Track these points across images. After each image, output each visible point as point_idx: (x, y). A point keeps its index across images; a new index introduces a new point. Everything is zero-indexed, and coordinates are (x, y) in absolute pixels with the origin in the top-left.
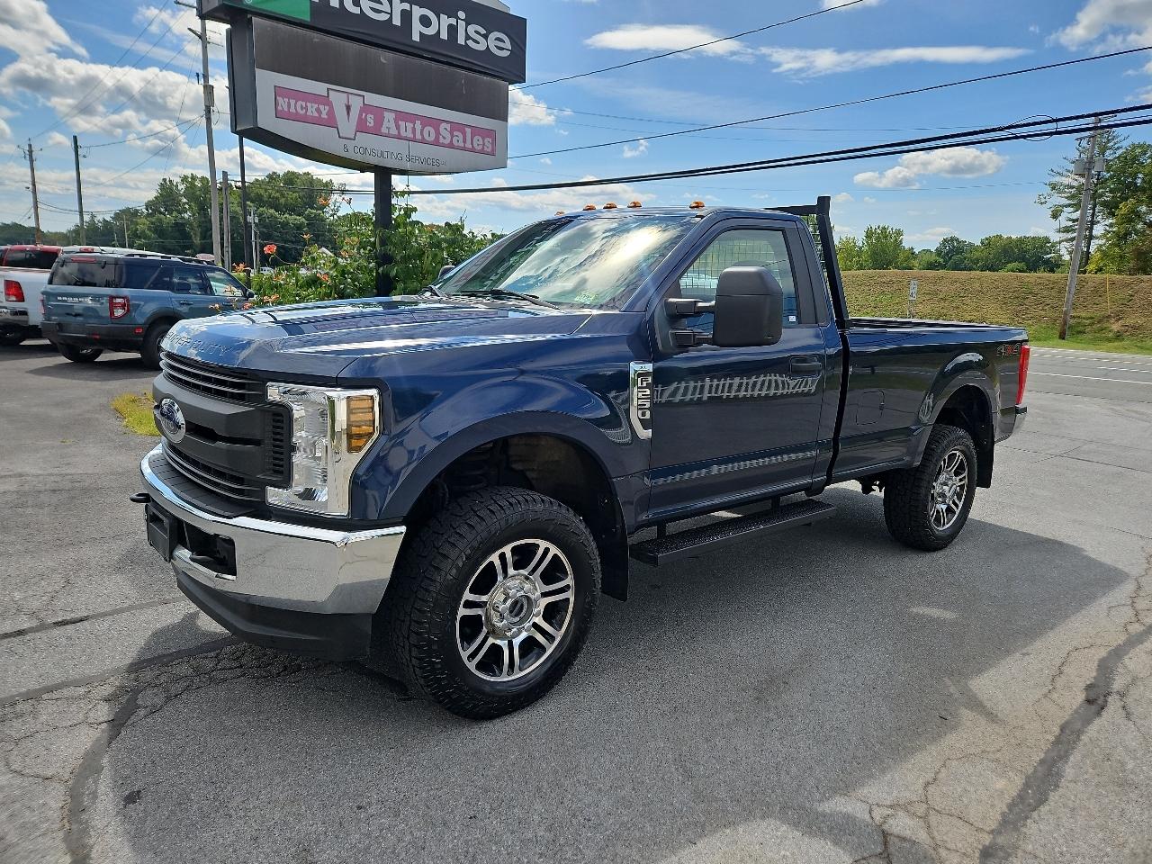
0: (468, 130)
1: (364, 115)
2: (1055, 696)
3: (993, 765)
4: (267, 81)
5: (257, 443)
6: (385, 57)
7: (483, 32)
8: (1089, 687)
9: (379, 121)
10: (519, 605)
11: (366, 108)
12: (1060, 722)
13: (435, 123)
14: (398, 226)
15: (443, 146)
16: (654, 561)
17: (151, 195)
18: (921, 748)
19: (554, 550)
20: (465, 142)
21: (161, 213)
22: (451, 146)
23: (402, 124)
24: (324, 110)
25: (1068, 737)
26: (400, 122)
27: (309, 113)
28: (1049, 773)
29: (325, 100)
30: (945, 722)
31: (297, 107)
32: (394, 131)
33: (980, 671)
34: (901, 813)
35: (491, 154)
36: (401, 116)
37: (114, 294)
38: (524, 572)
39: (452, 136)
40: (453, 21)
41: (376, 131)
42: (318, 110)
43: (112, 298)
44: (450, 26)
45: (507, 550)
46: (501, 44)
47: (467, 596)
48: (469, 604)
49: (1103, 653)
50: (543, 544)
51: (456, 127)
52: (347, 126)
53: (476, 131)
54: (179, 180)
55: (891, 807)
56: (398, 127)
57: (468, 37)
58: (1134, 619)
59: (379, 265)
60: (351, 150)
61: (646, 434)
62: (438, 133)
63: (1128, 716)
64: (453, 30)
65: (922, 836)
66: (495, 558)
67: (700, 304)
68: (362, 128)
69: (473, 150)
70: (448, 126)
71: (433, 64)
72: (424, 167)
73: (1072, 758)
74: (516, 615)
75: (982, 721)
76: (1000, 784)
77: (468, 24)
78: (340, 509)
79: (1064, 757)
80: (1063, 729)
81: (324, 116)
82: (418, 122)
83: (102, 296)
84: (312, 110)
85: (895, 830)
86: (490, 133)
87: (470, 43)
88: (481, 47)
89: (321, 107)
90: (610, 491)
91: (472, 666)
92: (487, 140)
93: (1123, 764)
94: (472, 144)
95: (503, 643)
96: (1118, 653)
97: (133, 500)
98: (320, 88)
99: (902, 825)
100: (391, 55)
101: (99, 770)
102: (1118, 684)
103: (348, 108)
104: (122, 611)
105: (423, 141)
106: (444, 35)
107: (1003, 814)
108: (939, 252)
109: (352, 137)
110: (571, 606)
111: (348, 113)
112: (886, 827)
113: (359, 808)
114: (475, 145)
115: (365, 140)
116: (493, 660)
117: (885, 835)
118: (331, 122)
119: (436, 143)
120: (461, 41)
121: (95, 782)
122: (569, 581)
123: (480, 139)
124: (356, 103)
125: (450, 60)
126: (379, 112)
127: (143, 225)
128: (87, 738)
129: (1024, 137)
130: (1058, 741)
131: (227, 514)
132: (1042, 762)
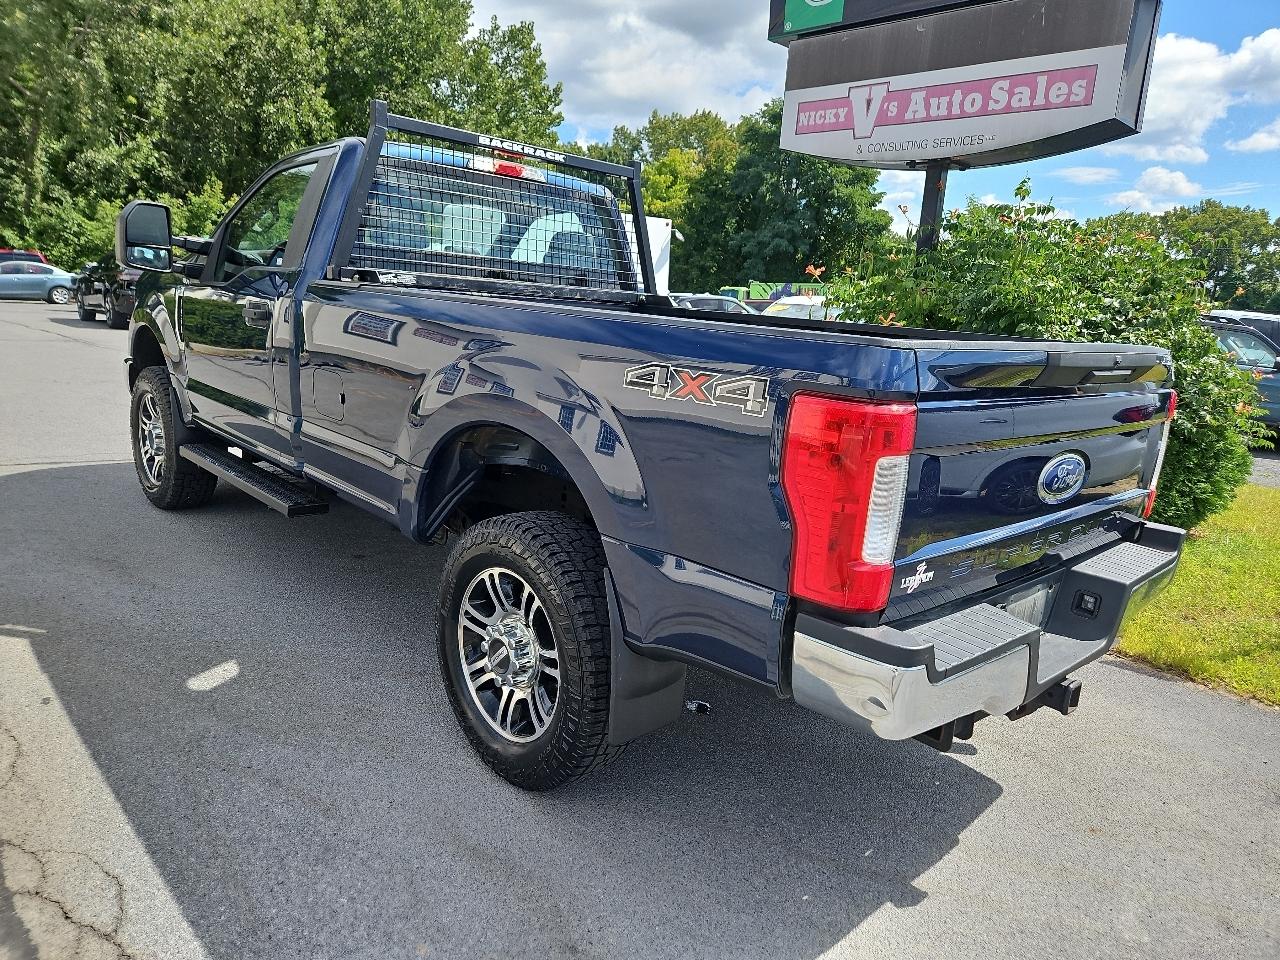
6: (922, 23)
11: (891, 95)
13: (984, 86)
15: (995, 113)
24: (842, 112)
36: (934, 91)
41: (900, 120)
60: (865, 149)
68: (882, 121)
70: (1006, 84)
81: (842, 119)
98: (838, 90)
103: (869, 102)
105: (963, 115)
111: (868, 109)
115: (884, 134)
119: (984, 112)
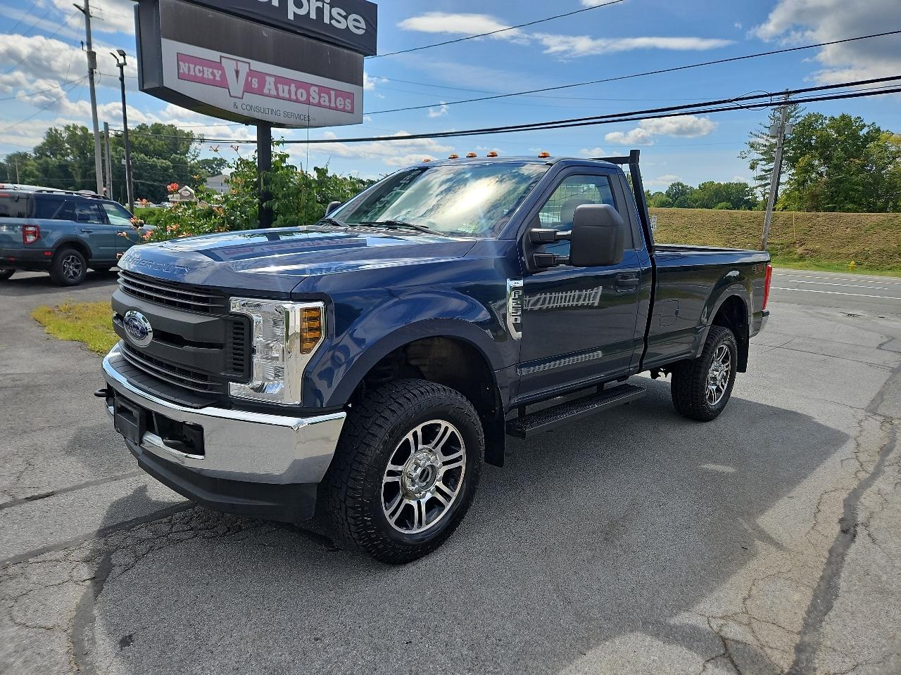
0: (333, 93)
1: (250, 78)
2: (819, 528)
3: (788, 582)
4: (171, 49)
5: (220, 346)
6: (266, 32)
7: (344, 14)
8: (841, 521)
9: (262, 83)
10: (426, 473)
11: (252, 73)
12: (828, 547)
13: (306, 86)
14: (277, 169)
15: (313, 104)
16: (523, 435)
17: (40, 141)
18: (734, 572)
19: (452, 429)
20: (330, 102)
21: (47, 156)
22: (319, 105)
23: (280, 86)
24: (218, 74)
25: (835, 559)
26: (279, 85)
27: (205, 76)
28: (830, 587)
29: (218, 66)
30: (746, 552)
31: (196, 70)
32: (274, 92)
33: (762, 512)
34: (731, 623)
35: (351, 112)
36: (279, 80)
37: (26, 224)
38: (430, 446)
39: (320, 97)
40: (319, 4)
41: (260, 92)
42: (213, 74)
43: (25, 226)
44: (318, 8)
45: (418, 429)
46: (357, 24)
47: (390, 467)
48: (391, 473)
49: (845, 495)
50: (444, 424)
51: (322, 89)
52: (237, 87)
53: (339, 93)
54: (63, 129)
55: (722, 618)
56: (277, 89)
57: (331, 18)
58: (860, 469)
59: (262, 201)
60: (239, 106)
61: (517, 335)
62: (309, 95)
63: (874, 541)
64: (320, 11)
65: (749, 638)
66: (409, 436)
67: (558, 234)
68: (248, 89)
69: (336, 109)
70: (317, 89)
71: (305, 39)
72: (298, 122)
73: (842, 575)
74: (424, 481)
75: (773, 549)
76: (797, 597)
77: (332, 7)
78: (295, 399)
79: (836, 574)
80: (830, 552)
81: (218, 78)
82: (293, 86)
83: (16, 225)
84: (208, 73)
85: (730, 636)
86: (349, 96)
87: (333, 22)
88: (342, 26)
89: (216, 71)
90: (492, 380)
91: (392, 522)
92: (348, 100)
93: (879, 577)
94: (335, 103)
95: (414, 504)
96: (855, 495)
97: (96, 395)
98: (214, 55)
99: (734, 631)
100: (271, 30)
101: (93, 620)
102: (861, 517)
103: (237, 72)
104: (80, 487)
105: (297, 101)
106: (313, 16)
107: (804, 619)
108: (668, 194)
109: (241, 96)
110: (463, 472)
111: (237, 77)
112: (722, 634)
113: (316, 639)
114: (338, 105)
115: (251, 99)
116: (407, 517)
117: (724, 640)
118: (223, 84)
119: (308, 102)
120: (327, 20)
121: (92, 629)
122: (462, 452)
123: (342, 100)
124: (244, 69)
125: (318, 36)
126: (262, 77)
127: (32, 166)
128: (75, 594)
129: (747, 107)
130: (829, 563)
131: (195, 405)
132: (822, 578)
